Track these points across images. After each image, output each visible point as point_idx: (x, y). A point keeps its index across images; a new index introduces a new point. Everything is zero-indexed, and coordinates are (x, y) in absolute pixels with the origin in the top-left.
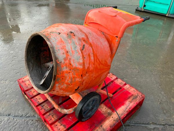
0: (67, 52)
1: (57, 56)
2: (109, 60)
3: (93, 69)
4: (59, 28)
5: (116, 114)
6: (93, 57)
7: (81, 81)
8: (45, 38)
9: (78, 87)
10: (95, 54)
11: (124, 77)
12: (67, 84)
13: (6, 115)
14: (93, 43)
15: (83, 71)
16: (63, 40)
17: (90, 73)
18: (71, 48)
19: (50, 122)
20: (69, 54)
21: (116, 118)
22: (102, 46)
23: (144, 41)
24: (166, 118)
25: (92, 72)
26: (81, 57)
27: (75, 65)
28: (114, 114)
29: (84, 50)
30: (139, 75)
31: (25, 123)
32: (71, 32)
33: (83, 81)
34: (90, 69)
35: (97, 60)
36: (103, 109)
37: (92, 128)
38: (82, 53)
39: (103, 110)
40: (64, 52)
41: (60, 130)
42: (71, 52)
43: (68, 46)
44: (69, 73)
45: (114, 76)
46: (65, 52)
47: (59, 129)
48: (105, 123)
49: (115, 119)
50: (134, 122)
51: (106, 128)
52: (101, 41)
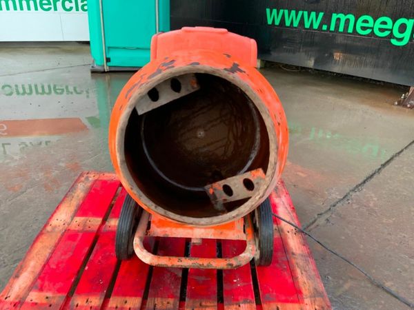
49: (294, 231)
51: (302, 251)
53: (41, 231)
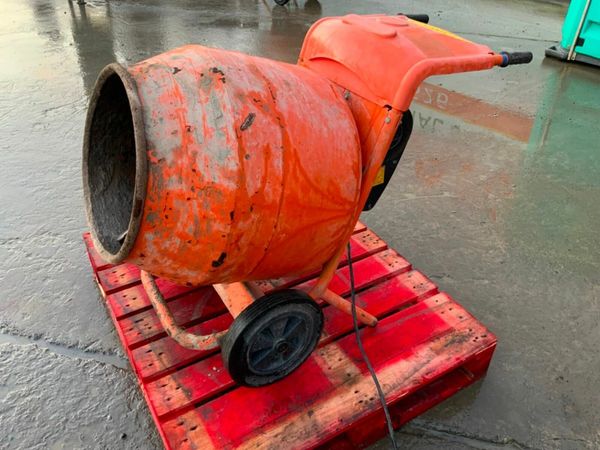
0: (189, 130)
1: (152, 138)
2: (347, 180)
3: (278, 199)
4: (183, 54)
5: (370, 383)
6: (281, 158)
7: (228, 235)
8: (124, 80)
9: (220, 254)
10: (292, 150)
11: (446, 272)
12: (182, 236)
13: (30, 337)
14: (291, 114)
15: (237, 199)
16: (181, 90)
17: (268, 212)
18: (204, 119)
19: (146, 373)
20: (194, 135)
21: (370, 396)
22: (325, 129)
23: (552, 160)
24: (572, 433)
25: (273, 208)
26: (234, 153)
27: (212, 175)
28: (365, 381)
29: (250, 130)
30: (504, 272)
31: (78, 368)
32: (215, 70)
33: (239, 237)
34: (266, 198)
35: (298, 172)
36: (333, 359)
37: (275, 412)
38: (239, 138)
39: (330, 363)
40: (177, 127)
41: (171, 401)
42: (201, 131)
43: (194, 110)
44: (189, 199)
45: (400, 260)
46: (179, 130)
47: (169, 399)
48: (325, 405)
49: (365, 399)
50: (440, 427)
51: (326, 422)
52: (325, 113)
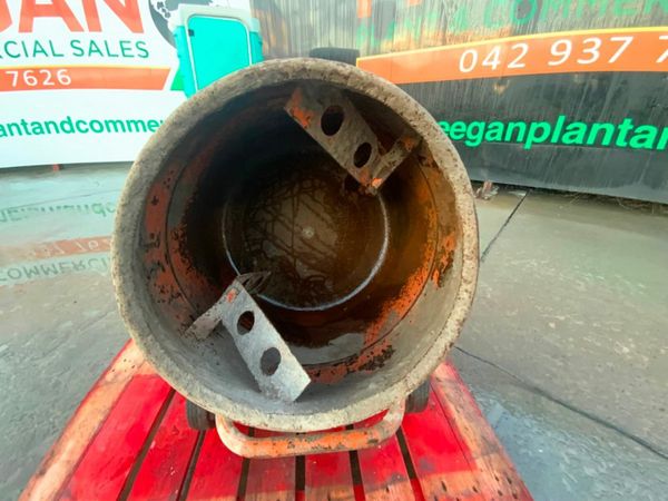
53: (97, 383)
